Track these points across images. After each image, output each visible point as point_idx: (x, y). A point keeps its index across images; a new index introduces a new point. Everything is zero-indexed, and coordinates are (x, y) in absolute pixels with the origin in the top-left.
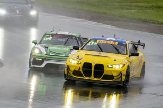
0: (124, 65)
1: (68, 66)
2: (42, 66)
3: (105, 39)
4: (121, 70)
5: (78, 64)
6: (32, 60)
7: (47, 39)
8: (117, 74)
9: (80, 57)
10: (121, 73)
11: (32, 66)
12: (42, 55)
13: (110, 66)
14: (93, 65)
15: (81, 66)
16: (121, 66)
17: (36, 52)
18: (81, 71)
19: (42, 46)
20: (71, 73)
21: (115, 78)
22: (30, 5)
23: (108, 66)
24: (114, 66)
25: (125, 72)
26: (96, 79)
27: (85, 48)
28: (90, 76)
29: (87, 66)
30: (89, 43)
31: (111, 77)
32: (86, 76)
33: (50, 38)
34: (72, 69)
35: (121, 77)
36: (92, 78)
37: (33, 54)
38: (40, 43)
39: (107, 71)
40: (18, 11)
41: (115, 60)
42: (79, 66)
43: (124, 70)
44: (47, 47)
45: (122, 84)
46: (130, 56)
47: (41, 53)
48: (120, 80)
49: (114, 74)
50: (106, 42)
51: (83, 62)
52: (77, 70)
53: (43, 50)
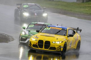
0: (62, 42)
1: (30, 42)
2: (26, 42)
3: (55, 27)
4: (60, 44)
5: (36, 41)
6: (20, 38)
7: (31, 26)
8: (58, 47)
9: (37, 37)
10: (60, 46)
11: (20, 42)
12: (26, 36)
13: (54, 42)
14: (44, 41)
15: (37, 42)
16: (61, 42)
17: (23, 33)
18: (37, 44)
19: (27, 30)
20: (32, 45)
21: (57, 49)
22: (43, 10)
23: (52, 42)
24: (56, 42)
25: (63, 46)
26: (46, 49)
27: (42, 31)
28: (42, 48)
29: (41, 42)
30: (45, 29)
31: (54, 48)
32: (40, 48)
33: (33, 26)
34: (32, 44)
35: (60, 48)
36: (43, 49)
37: (21, 35)
38: (27, 29)
39: (52, 45)
40: (36, 14)
41: (57, 39)
42: (36, 42)
43: (62, 45)
44: (29, 31)
45: (61, 53)
46: (68, 37)
47: (25, 34)
48: (59, 50)
49: (56, 47)
50: (55, 28)
51: (38, 39)
52: (35, 44)
53: (27, 33)
